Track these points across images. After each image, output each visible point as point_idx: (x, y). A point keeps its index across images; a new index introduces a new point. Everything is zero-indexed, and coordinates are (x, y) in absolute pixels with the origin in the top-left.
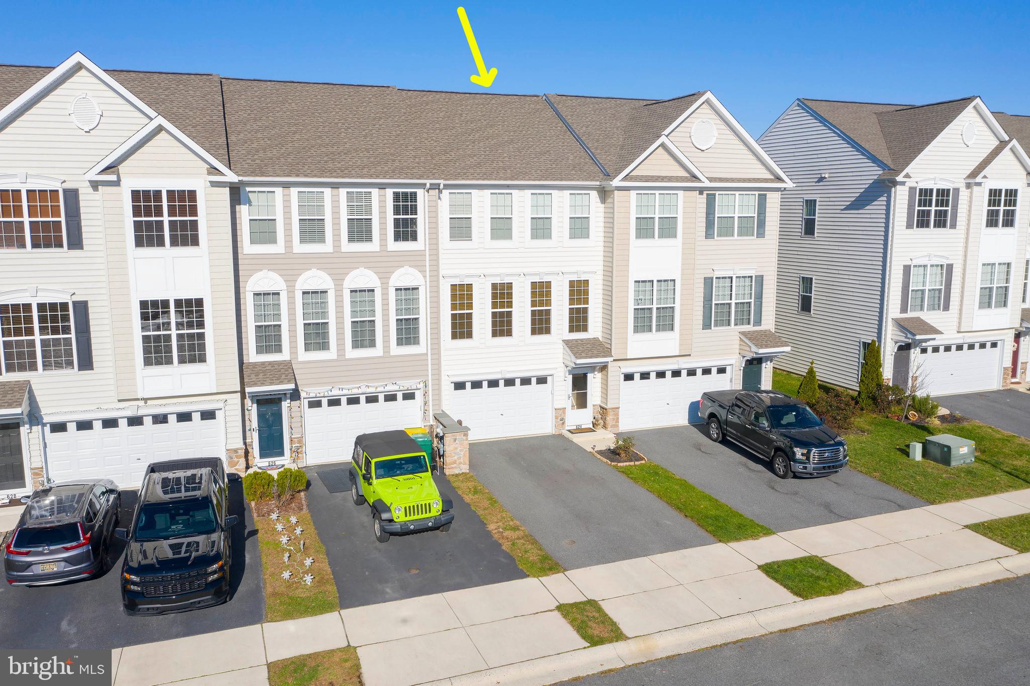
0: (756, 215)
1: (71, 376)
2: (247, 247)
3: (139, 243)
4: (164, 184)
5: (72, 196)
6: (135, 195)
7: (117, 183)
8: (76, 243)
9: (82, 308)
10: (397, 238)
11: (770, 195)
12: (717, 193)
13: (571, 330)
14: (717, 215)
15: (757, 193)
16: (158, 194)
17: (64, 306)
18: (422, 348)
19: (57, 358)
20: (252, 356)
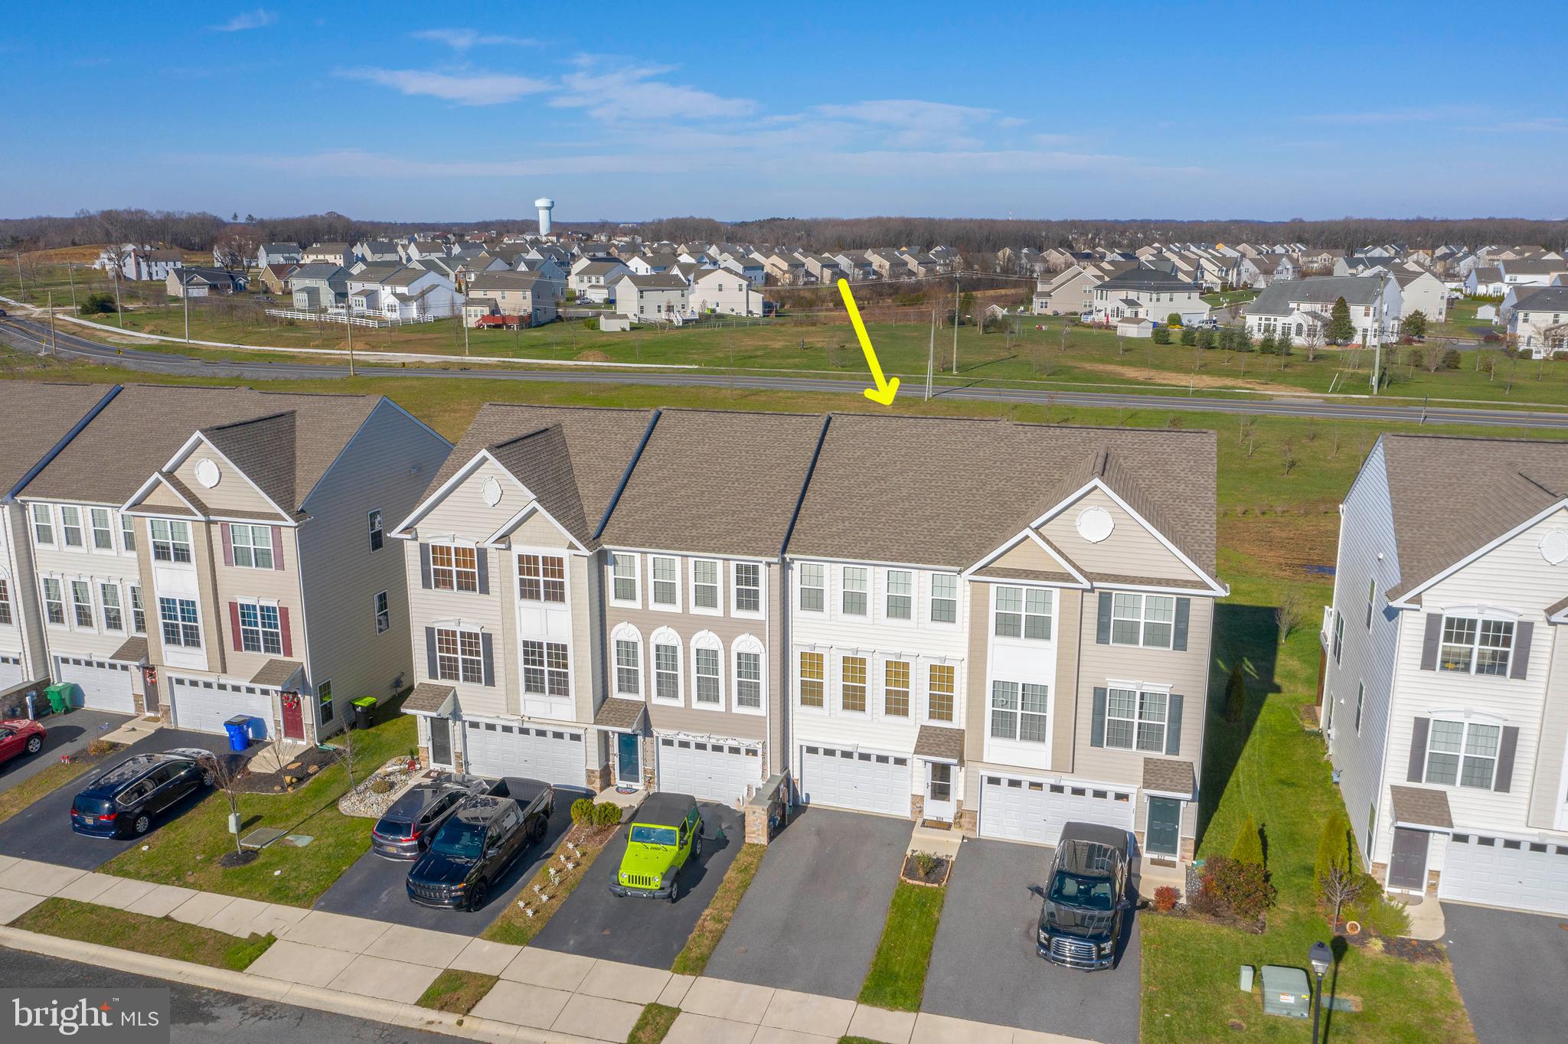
0: (1173, 623)
1: (479, 688)
2: (612, 602)
3: (523, 595)
4: (541, 551)
5: (483, 553)
6: (521, 557)
7: (509, 548)
8: (485, 589)
9: (488, 638)
10: (740, 606)
11: (1194, 601)
12: (1115, 592)
13: (932, 716)
14: (1113, 618)
15: (1174, 597)
16: (536, 558)
17: (477, 635)
18: (762, 711)
19: (472, 674)
20: (615, 693)
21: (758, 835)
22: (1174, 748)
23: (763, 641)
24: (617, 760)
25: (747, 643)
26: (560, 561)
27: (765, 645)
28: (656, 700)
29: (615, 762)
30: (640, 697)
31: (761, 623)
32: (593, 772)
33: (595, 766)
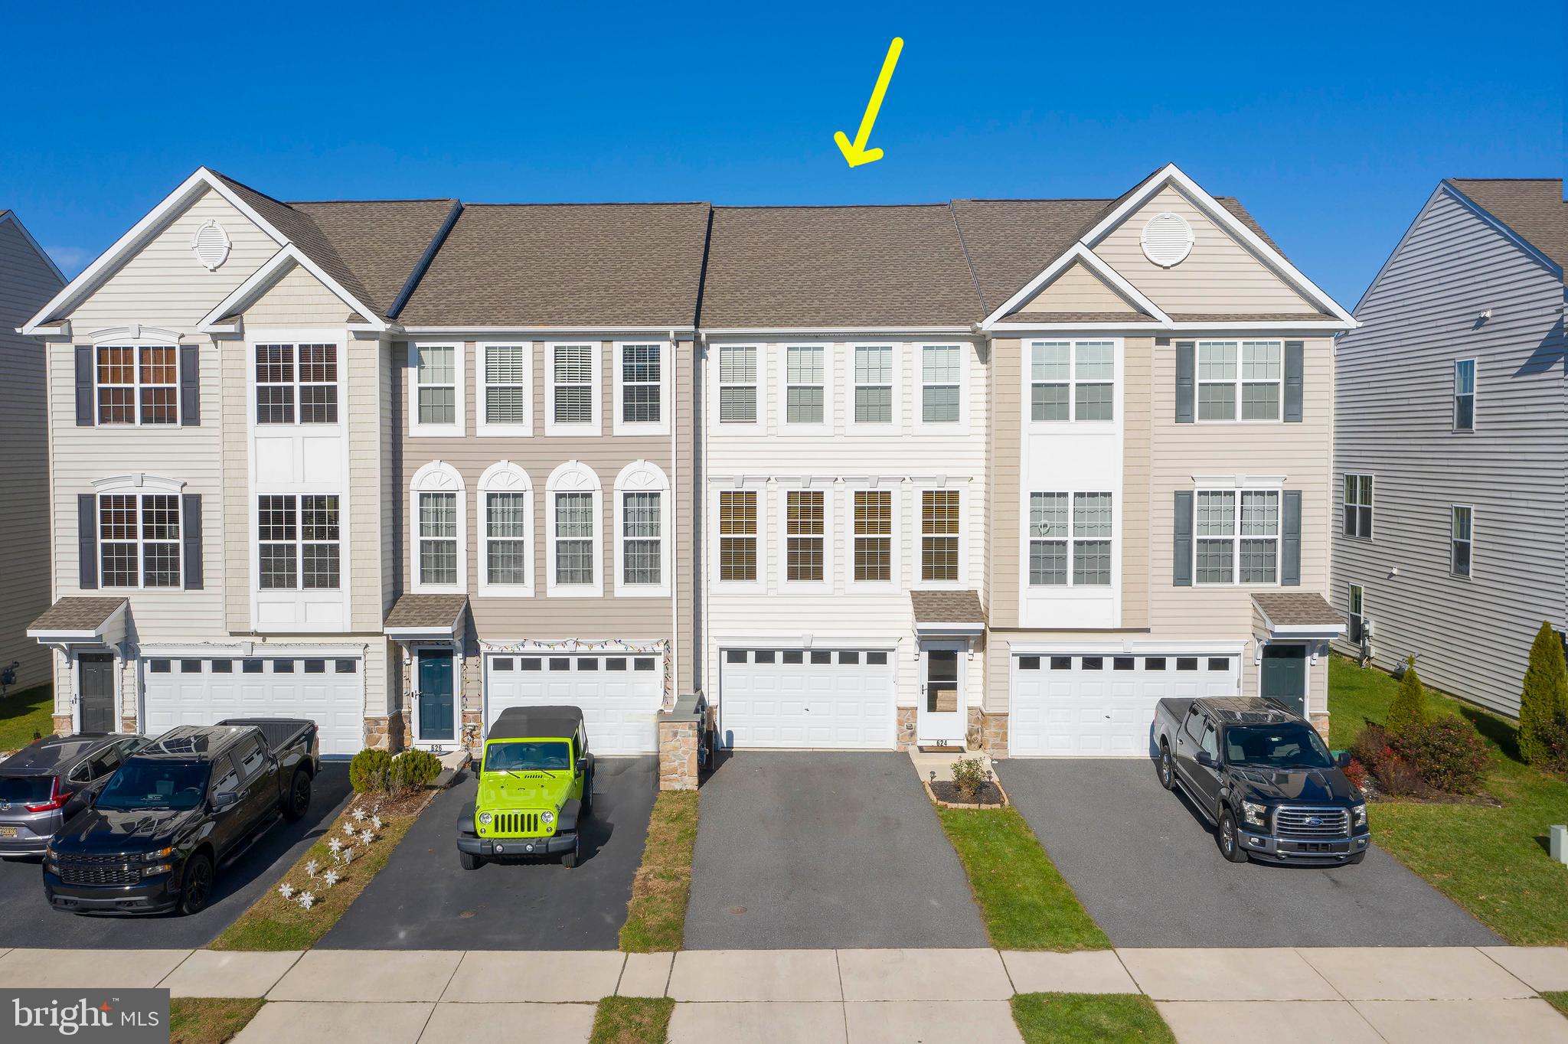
0: (1281, 381)
1: (175, 595)
2: (414, 428)
3: (263, 417)
4: (296, 337)
5: (191, 353)
6: (261, 351)
7: (239, 336)
8: (192, 417)
9: (194, 503)
10: (628, 416)
11: (1309, 344)
12: (1198, 341)
13: (927, 574)
14: (1197, 381)
15: (1282, 340)
16: (288, 349)
17: (173, 500)
18: (663, 588)
19: (161, 571)
20: (415, 585)
21: (683, 774)
22: (1293, 576)
23: (666, 469)
24: (415, 703)
25: (639, 475)
26: (331, 350)
27: (669, 476)
28: (486, 590)
29: (412, 707)
30: (459, 588)
31: (661, 441)
32: (376, 721)
33: (381, 710)
